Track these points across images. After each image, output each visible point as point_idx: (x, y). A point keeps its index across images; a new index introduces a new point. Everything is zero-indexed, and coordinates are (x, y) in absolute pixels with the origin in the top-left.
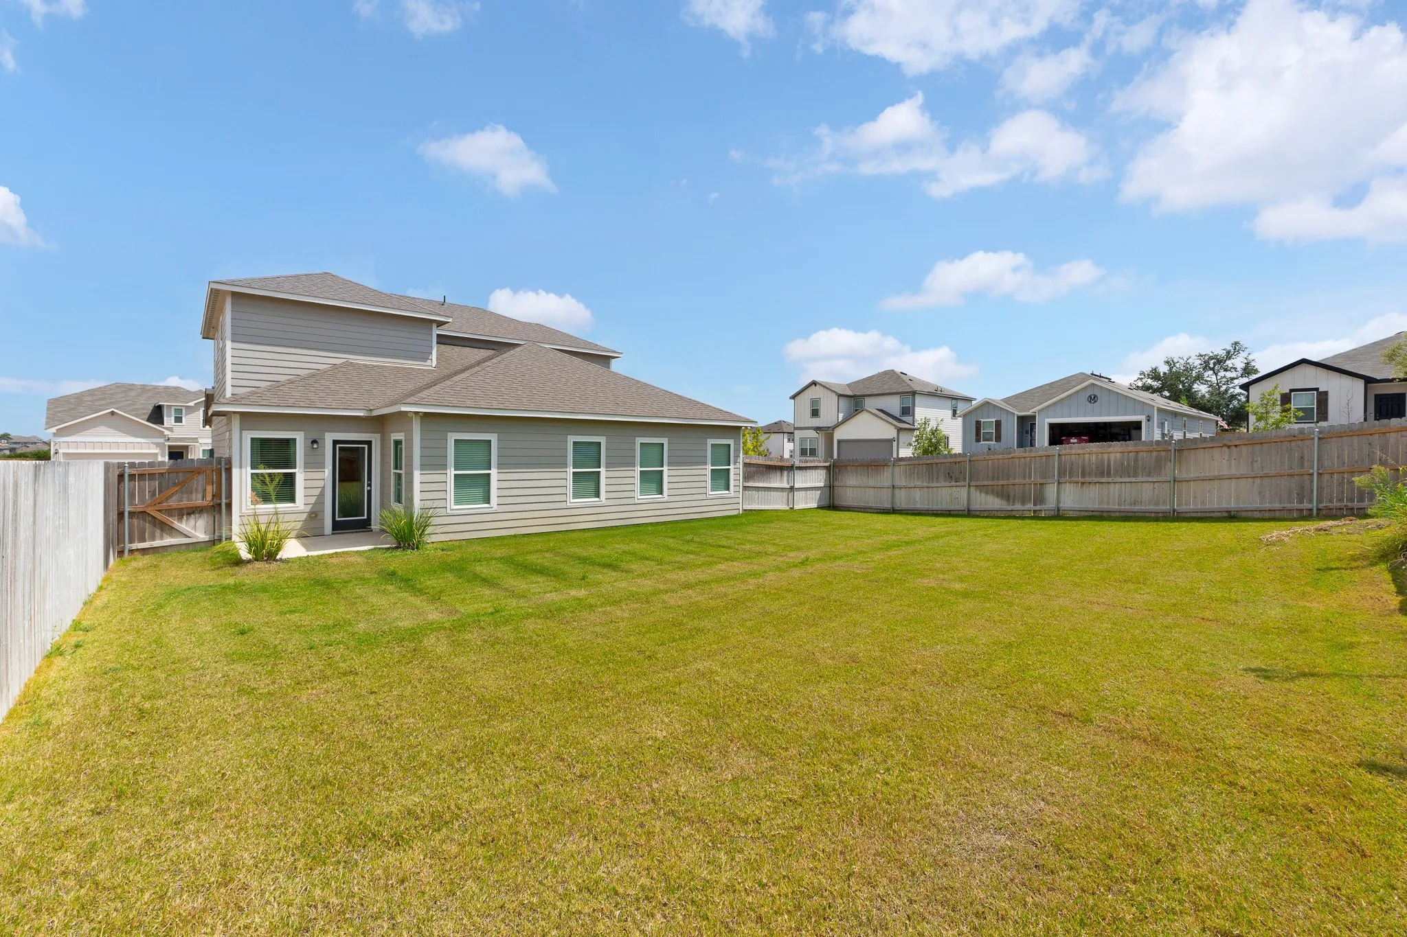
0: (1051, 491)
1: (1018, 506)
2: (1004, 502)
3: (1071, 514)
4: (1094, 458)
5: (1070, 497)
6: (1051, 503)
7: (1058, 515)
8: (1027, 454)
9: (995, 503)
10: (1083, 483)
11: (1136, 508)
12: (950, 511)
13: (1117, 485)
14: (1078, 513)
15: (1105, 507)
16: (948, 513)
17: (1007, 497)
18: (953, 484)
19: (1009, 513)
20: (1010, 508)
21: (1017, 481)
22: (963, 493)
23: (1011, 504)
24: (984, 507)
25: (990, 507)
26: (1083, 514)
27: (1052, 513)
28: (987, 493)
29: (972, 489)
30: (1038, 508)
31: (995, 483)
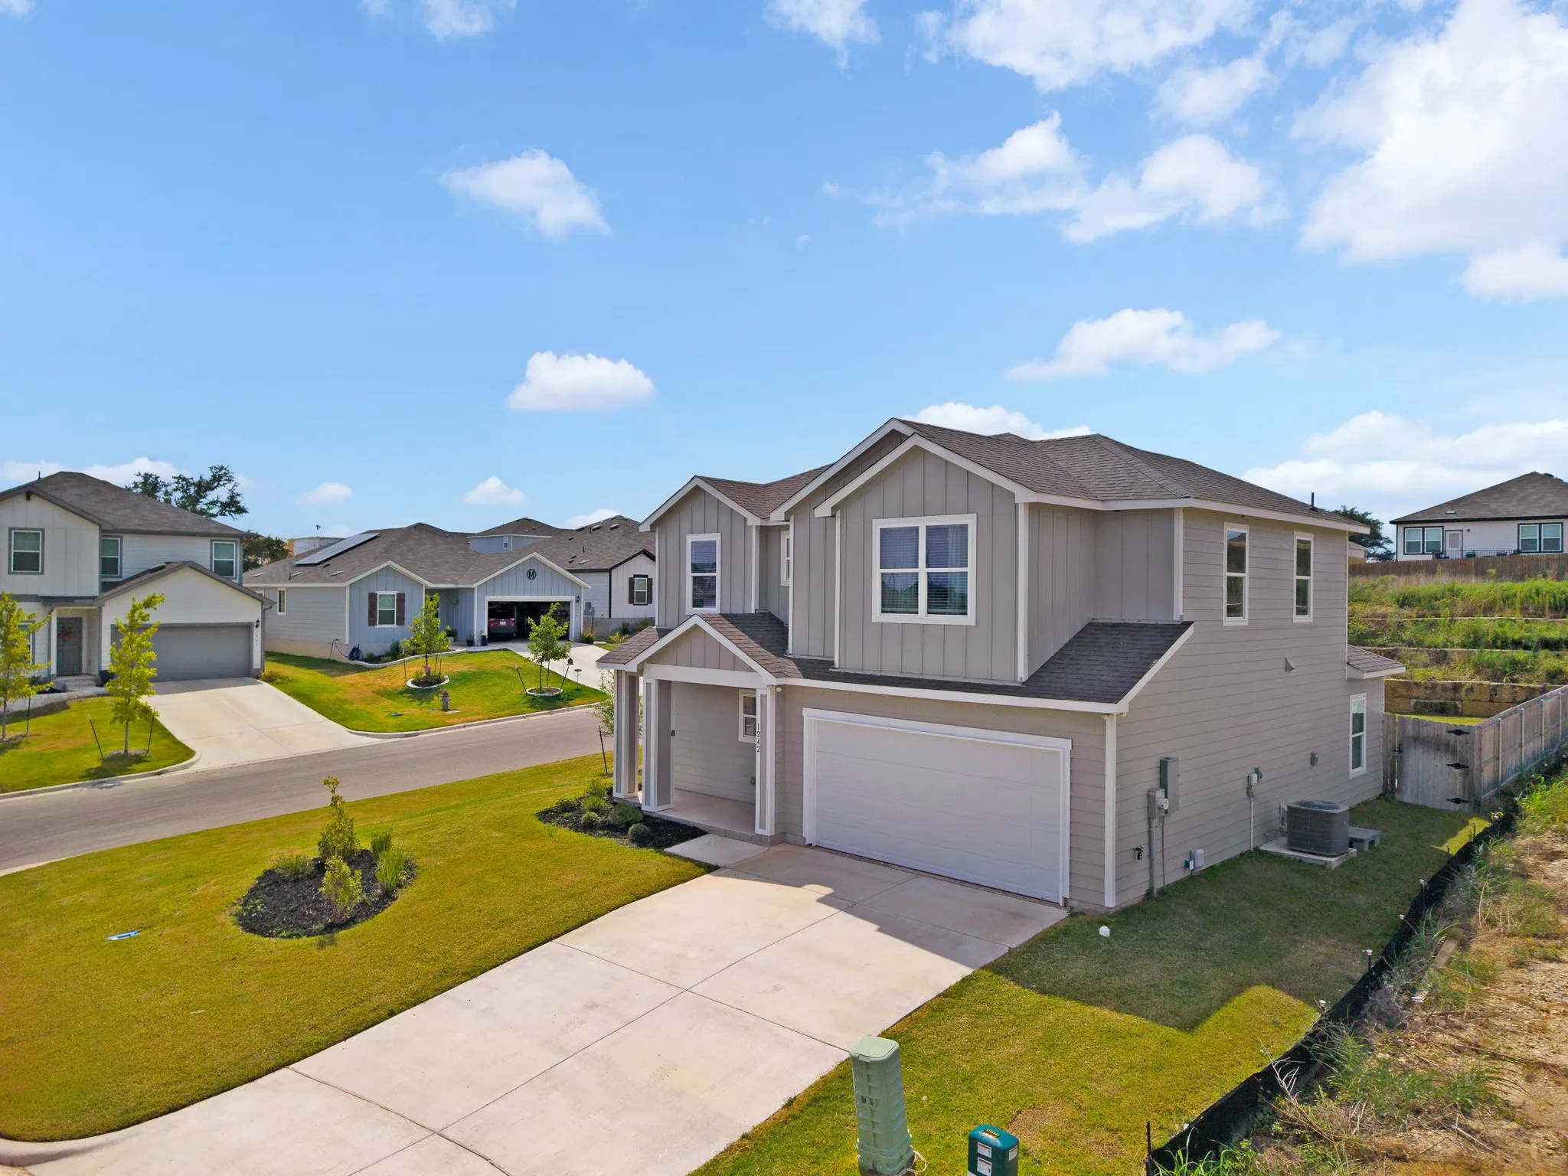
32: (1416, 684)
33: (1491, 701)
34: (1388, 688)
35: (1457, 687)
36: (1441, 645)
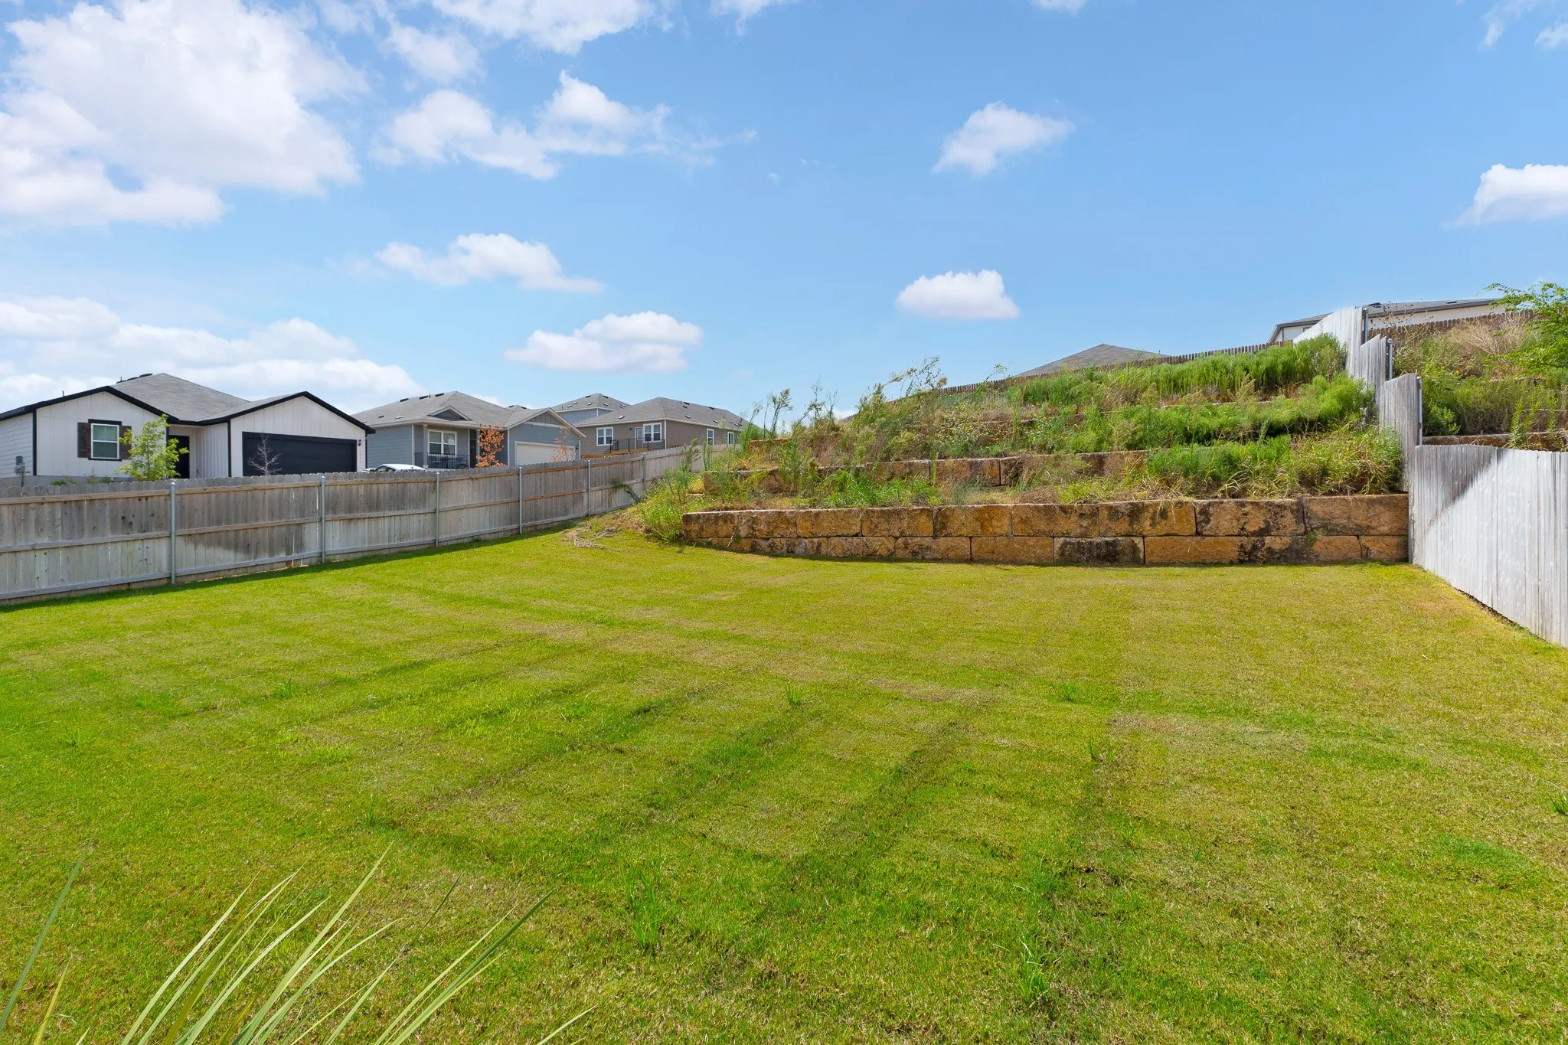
0: (312, 534)
1: (265, 558)
2: (240, 556)
3: (338, 559)
4: (362, 489)
5: (338, 539)
6: (312, 549)
7: (323, 564)
8: (276, 484)
9: (227, 559)
10: (350, 520)
11: (405, 542)
12: (129, 584)
13: (387, 519)
14: (345, 557)
15: (374, 545)
16: (124, 588)
17: (246, 547)
18: (136, 535)
19: (250, 571)
20: (252, 562)
21: (261, 523)
22: (161, 549)
23: (253, 555)
24: (202, 567)
25: (218, 566)
26: (351, 557)
27: (314, 561)
28: (209, 544)
29: (180, 543)
30: (294, 556)
31: (223, 527)
32: (1063, 509)
33: (1198, 534)
34: (1016, 520)
35: (1135, 512)
36: (1092, 447)
